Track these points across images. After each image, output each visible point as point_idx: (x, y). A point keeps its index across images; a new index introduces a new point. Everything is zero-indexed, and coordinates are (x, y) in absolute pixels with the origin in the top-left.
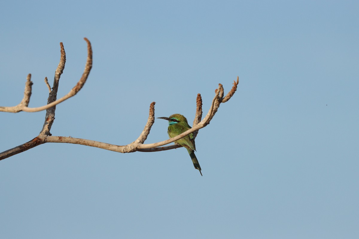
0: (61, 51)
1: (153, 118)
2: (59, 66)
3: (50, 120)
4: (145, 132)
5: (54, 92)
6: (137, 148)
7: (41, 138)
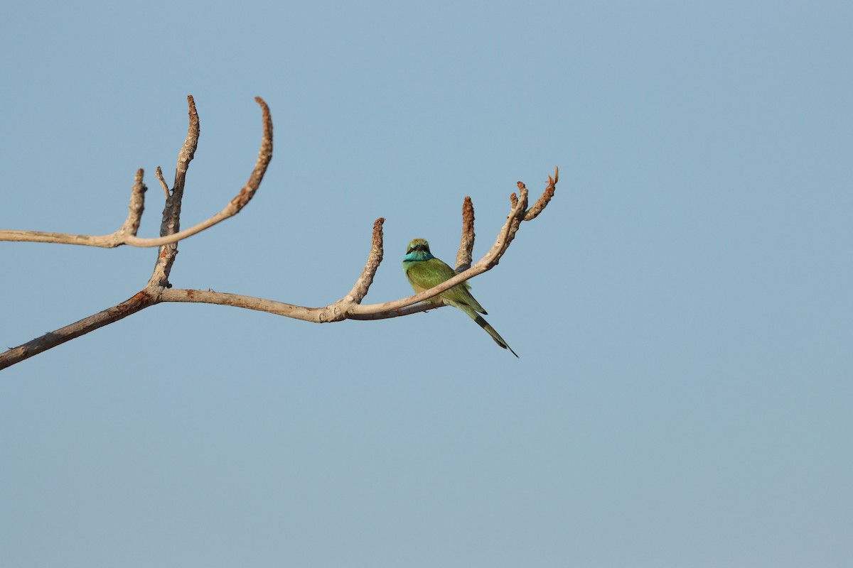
0: (190, 113)
1: (379, 251)
2: (187, 143)
3: (168, 256)
4: (364, 279)
5: (177, 197)
7: (150, 292)
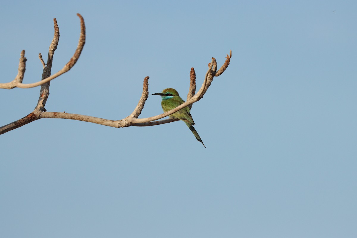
0: (55, 27)
1: (147, 93)
2: (53, 41)
3: (44, 96)
4: (139, 106)
5: (49, 68)
6: (131, 122)
7: (35, 113)
